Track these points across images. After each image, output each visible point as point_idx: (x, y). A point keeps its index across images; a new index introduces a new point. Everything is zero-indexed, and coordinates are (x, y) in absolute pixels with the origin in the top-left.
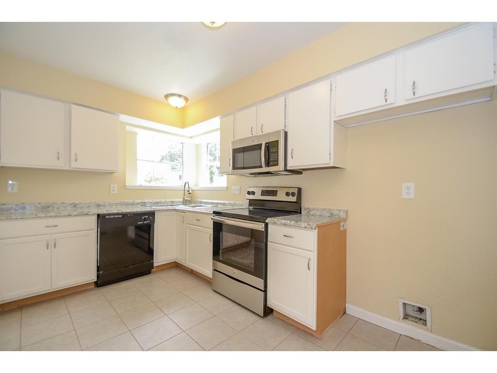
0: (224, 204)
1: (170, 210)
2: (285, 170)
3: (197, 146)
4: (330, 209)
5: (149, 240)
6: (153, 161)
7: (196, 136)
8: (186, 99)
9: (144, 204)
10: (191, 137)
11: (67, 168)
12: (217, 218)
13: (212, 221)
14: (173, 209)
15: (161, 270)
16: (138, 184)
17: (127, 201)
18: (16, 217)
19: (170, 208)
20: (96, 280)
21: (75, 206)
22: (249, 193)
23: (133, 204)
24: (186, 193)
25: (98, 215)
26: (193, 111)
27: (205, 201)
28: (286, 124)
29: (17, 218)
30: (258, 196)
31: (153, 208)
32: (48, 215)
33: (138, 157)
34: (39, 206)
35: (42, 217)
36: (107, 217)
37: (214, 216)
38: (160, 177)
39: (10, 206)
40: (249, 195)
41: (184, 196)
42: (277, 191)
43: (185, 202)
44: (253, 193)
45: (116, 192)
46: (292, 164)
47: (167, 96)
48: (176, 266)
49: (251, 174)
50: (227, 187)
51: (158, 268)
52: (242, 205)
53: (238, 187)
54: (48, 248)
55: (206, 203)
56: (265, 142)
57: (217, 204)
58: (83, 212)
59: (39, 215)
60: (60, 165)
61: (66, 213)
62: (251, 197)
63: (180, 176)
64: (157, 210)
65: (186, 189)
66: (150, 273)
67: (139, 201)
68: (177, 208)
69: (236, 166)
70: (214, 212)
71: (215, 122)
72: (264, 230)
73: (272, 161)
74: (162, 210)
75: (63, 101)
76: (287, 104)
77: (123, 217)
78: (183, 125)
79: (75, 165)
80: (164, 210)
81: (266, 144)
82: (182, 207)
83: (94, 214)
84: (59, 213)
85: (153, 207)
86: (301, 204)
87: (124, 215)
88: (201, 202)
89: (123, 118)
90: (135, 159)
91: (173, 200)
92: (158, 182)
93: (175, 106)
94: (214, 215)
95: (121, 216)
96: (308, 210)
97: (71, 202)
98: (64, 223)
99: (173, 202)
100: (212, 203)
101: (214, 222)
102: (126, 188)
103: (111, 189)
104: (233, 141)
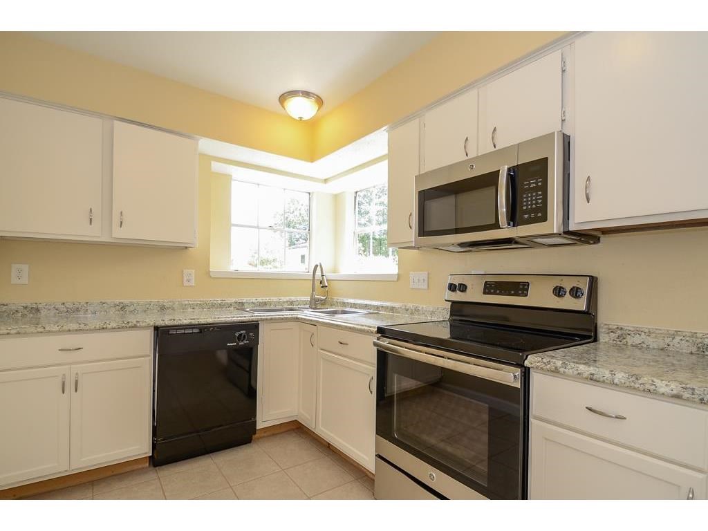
0: (392, 309)
1: (286, 318)
2: (565, 233)
3: (337, 198)
4: (694, 335)
5: (249, 372)
6: (258, 227)
7: (335, 177)
8: (320, 101)
9: (241, 306)
10: (326, 181)
11: (105, 238)
12: (385, 343)
13: (375, 349)
14: (294, 318)
15: (268, 436)
16: (232, 268)
17: (211, 299)
18: (6, 331)
19: (288, 314)
20: (151, 455)
21: (123, 308)
22: (452, 287)
23: (221, 306)
24: (317, 284)
25: (156, 328)
26: (332, 127)
27: (352, 301)
28: (568, 117)
29: (8, 334)
30: (475, 294)
31: (258, 315)
32: (65, 328)
33: (233, 221)
34: (62, 308)
35: (52, 332)
36: (171, 332)
37: (378, 339)
38: (271, 258)
39: (14, 308)
40: (453, 293)
41: (313, 291)
42: (528, 284)
43: (315, 304)
44: (463, 288)
45: (193, 283)
46: (582, 217)
47: (283, 98)
48: (297, 428)
49: (462, 245)
50: (398, 275)
51: (265, 432)
52: (432, 313)
53: (424, 275)
54: (63, 392)
55: (354, 305)
56: (506, 167)
57: (378, 308)
58: (128, 322)
59: (48, 328)
60: (93, 233)
61: (98, 324)
62: (458, 296)
63: (303, 257)
64: (263, 320)
65: (316, 278)
66: (250, 442)
67: (232, 300)
68: (301, 315)
69: (428, 229)
70: (381, 331)
71: (378, 142)
72: (518, 385)
73: (526, 212)
74: (271, 319)
75: (99, 115)
76: (568, 68)
77: (201, 332)
78: (312, 155)
79: (120, 234)
80: (275, 319)
81: (509, 170)
82: (308, 314)
83: (147, 327)
84: (85, 325)
85: (256, 314)
86: (595, 317)
87: (204, 329)
88: (344, 303)
89: (206, 145)
90: (227, 225)
91: (293, 298)
92: (269, 266)
93: (296, 117)
94: (380, 335)
95: (197, 331)
96: (619, 332)
97: (117, 302)
98: (93, 344)
99: (292, 303)
100: (366, 306)
101: (378, 350)
102: (209, 275)
103: (185, 279)
104: (417, 174)
